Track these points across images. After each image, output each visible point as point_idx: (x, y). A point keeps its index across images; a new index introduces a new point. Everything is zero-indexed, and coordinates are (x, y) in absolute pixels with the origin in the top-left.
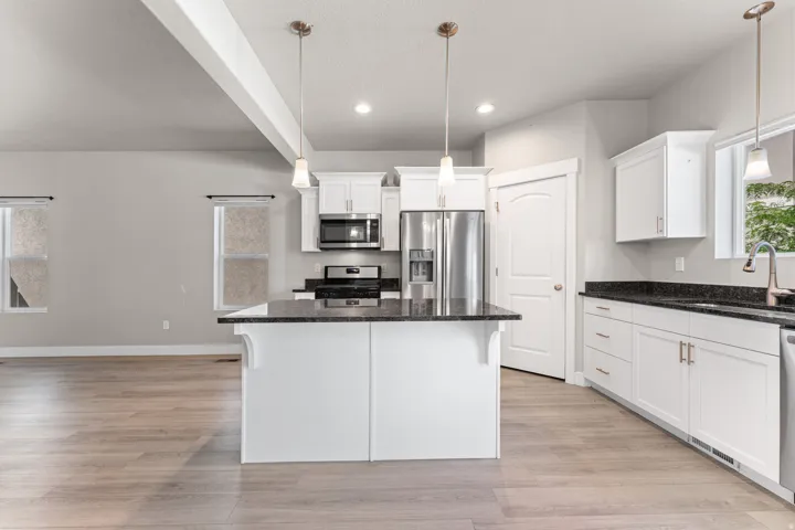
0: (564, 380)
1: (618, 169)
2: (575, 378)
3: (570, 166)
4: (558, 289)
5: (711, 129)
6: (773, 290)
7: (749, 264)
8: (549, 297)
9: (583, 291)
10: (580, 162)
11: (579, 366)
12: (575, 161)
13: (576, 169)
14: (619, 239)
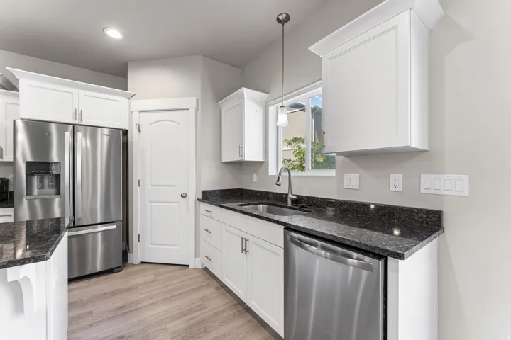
0: (188, 266)
1: (223, 111)
2: (195, 263)
3: (191, 102)
4: (184, 196)
5: (267, 93)
6: (290, 196)
7: (278, 180)
8: (179, 202)
9: (200, 197)
10: (197, 100)
11: (197, 255)
12: (194, 99)
13: (195, 105)
14: (224, 160)
